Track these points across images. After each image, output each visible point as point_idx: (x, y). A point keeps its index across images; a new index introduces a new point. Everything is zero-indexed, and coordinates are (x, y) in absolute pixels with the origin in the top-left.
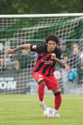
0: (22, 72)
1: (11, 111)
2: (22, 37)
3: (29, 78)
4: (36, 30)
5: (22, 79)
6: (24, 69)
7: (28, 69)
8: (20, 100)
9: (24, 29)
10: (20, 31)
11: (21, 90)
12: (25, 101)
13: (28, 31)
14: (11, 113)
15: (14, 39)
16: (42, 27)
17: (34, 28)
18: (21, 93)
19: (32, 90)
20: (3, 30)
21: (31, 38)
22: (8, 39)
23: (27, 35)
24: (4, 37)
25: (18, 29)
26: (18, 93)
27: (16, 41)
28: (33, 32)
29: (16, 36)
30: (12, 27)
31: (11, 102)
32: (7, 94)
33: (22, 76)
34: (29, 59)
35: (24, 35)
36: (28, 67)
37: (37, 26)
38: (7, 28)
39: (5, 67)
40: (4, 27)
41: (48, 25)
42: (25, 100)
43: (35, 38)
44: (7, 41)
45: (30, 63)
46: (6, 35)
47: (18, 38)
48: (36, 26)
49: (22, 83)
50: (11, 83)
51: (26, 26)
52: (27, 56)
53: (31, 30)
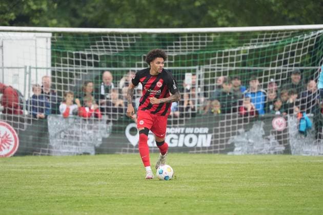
0: (223, 118)
1: (207, 179)
2: (222, 64)
3: (234, 128)
4: (245, 51)
5: (222, 130)
6: (226, 114)
7: (232, 114)
8: (220, 162)
9: (226, 50)
10: (220, 54)
11: (221, 147)
12: (228, 164)
13: (232, 53)
14: (207, 180)
15: (210, 66)
16: (256, 47)
17: (242, 48)
18: (221, 152)
19: (236, 149)
20: (193, 53)
21: (237, 65)
22: (201, 66)
23: (232, 59)
24: (195, 64)
25: (216, 50)
26: (216, 152)
27: (214, 70)
28: (241, 54)
29: (213, 62)
30: (207, 47)
31: (205, 165)
32: (205, 153)
33: (223, 124)
34: (233, 98)
35: (226, 60)
36: (232, 110)
37: (249, 45)
38: (199, 49)
39: (196, 112)
40: (195, 48)
41: (266, 44)
42: (228, 162)
43: (244, 64)
44: (199, 69)
45: (235, 104)
46: (198, 60)
47: (216, 64)
48: (245, 46)
49: (222, 136)
50: (204, 136)
51: (230, 45)
52: (230, 93)
53: (238, 52)
